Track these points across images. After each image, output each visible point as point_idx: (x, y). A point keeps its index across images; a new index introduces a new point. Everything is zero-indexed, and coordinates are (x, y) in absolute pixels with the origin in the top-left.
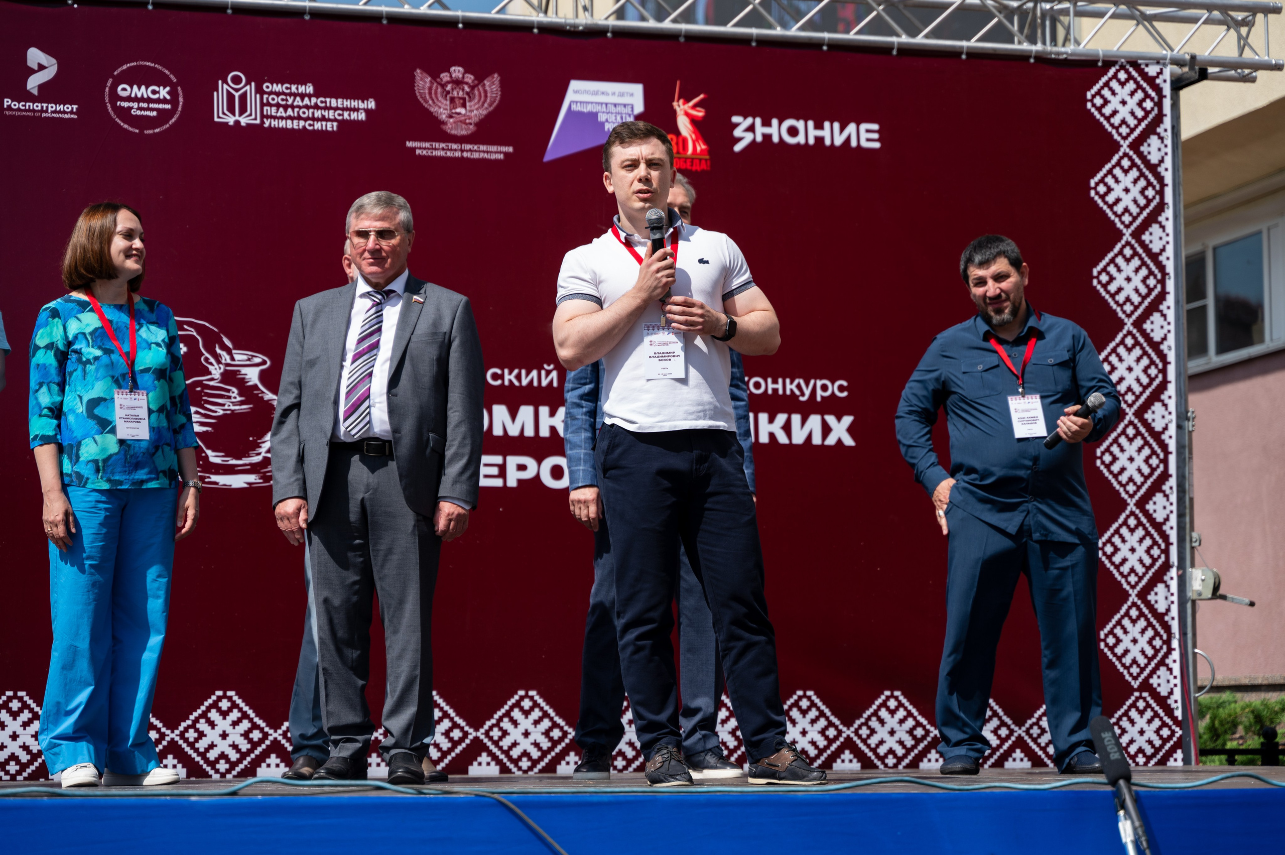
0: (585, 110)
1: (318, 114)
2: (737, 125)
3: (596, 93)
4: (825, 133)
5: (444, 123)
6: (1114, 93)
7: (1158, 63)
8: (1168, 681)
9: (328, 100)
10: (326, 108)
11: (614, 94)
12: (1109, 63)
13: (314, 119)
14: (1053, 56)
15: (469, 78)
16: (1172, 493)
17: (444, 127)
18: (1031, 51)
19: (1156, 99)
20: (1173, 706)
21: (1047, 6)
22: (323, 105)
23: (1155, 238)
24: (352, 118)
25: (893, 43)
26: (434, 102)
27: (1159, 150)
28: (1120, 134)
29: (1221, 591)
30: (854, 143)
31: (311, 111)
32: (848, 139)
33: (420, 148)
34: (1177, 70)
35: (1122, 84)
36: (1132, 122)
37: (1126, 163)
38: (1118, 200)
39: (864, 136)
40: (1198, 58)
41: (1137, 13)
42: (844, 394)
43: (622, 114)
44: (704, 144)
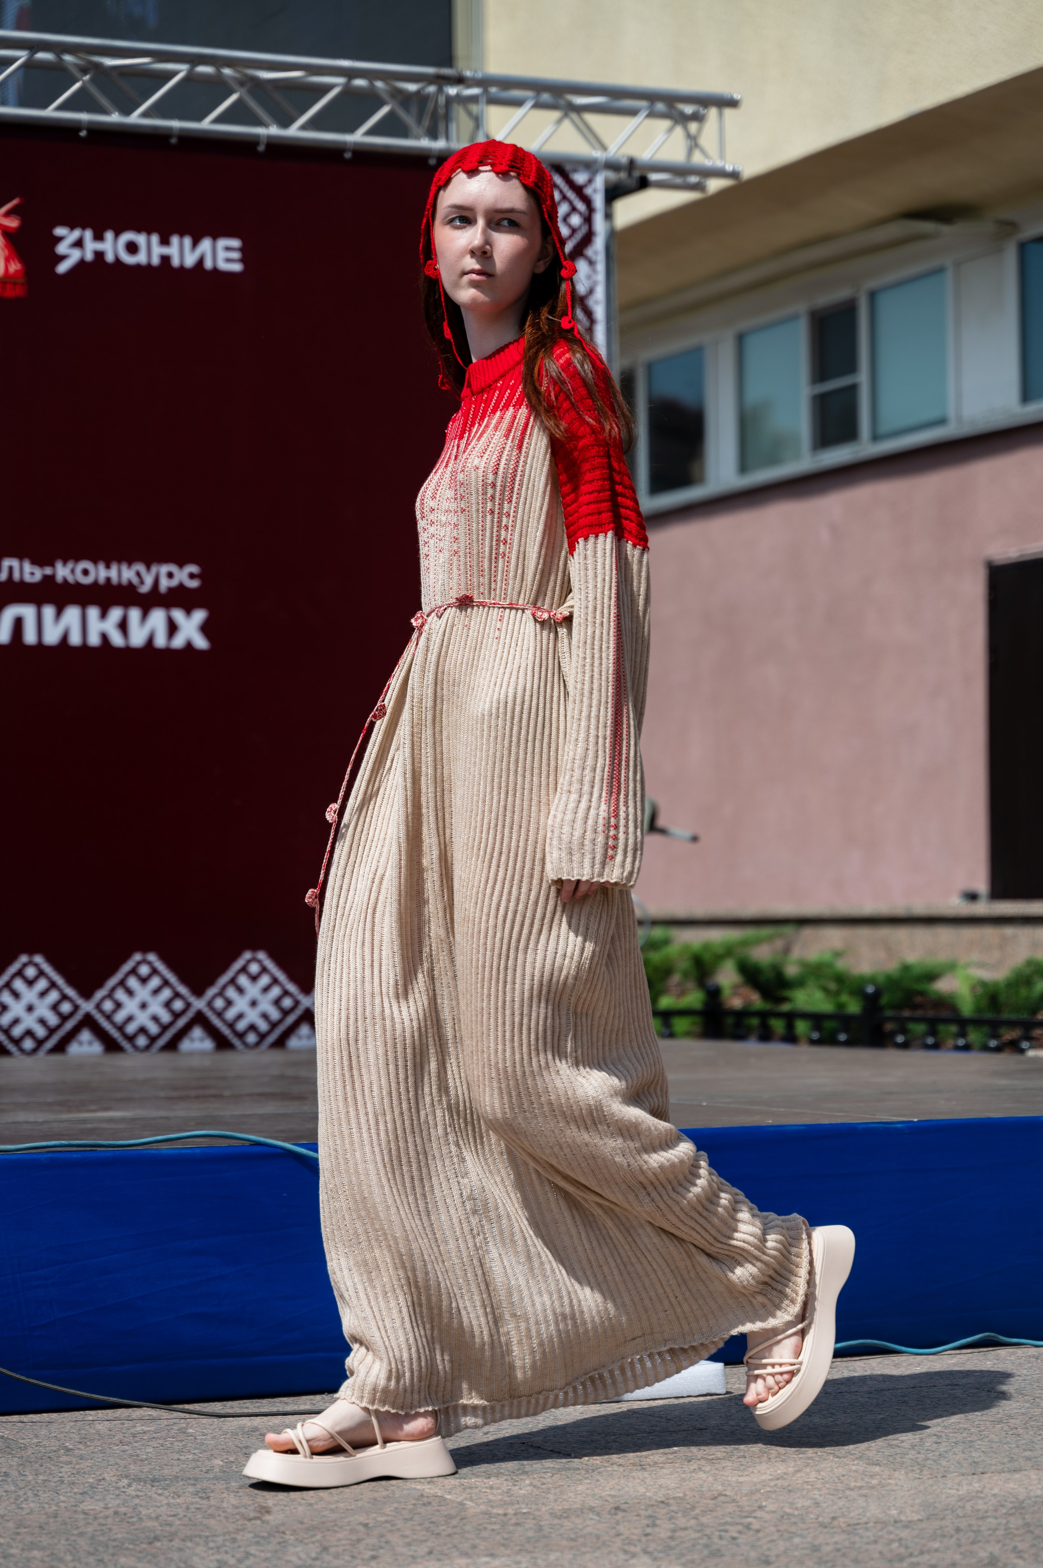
2: (60, 239)
4: (173, 251)
7: (588, 167)
18: (431, 148)
19: (585, 213)
25: (258, 136)
27: (589, 277)
29: (661, 823)
30: (208, 265)
32: (202, 259)
34: (612, 175)
39: (222, 255)
40: (637, 162)
41: (562, 102)
42: (195, 584)
44: (19, 262)
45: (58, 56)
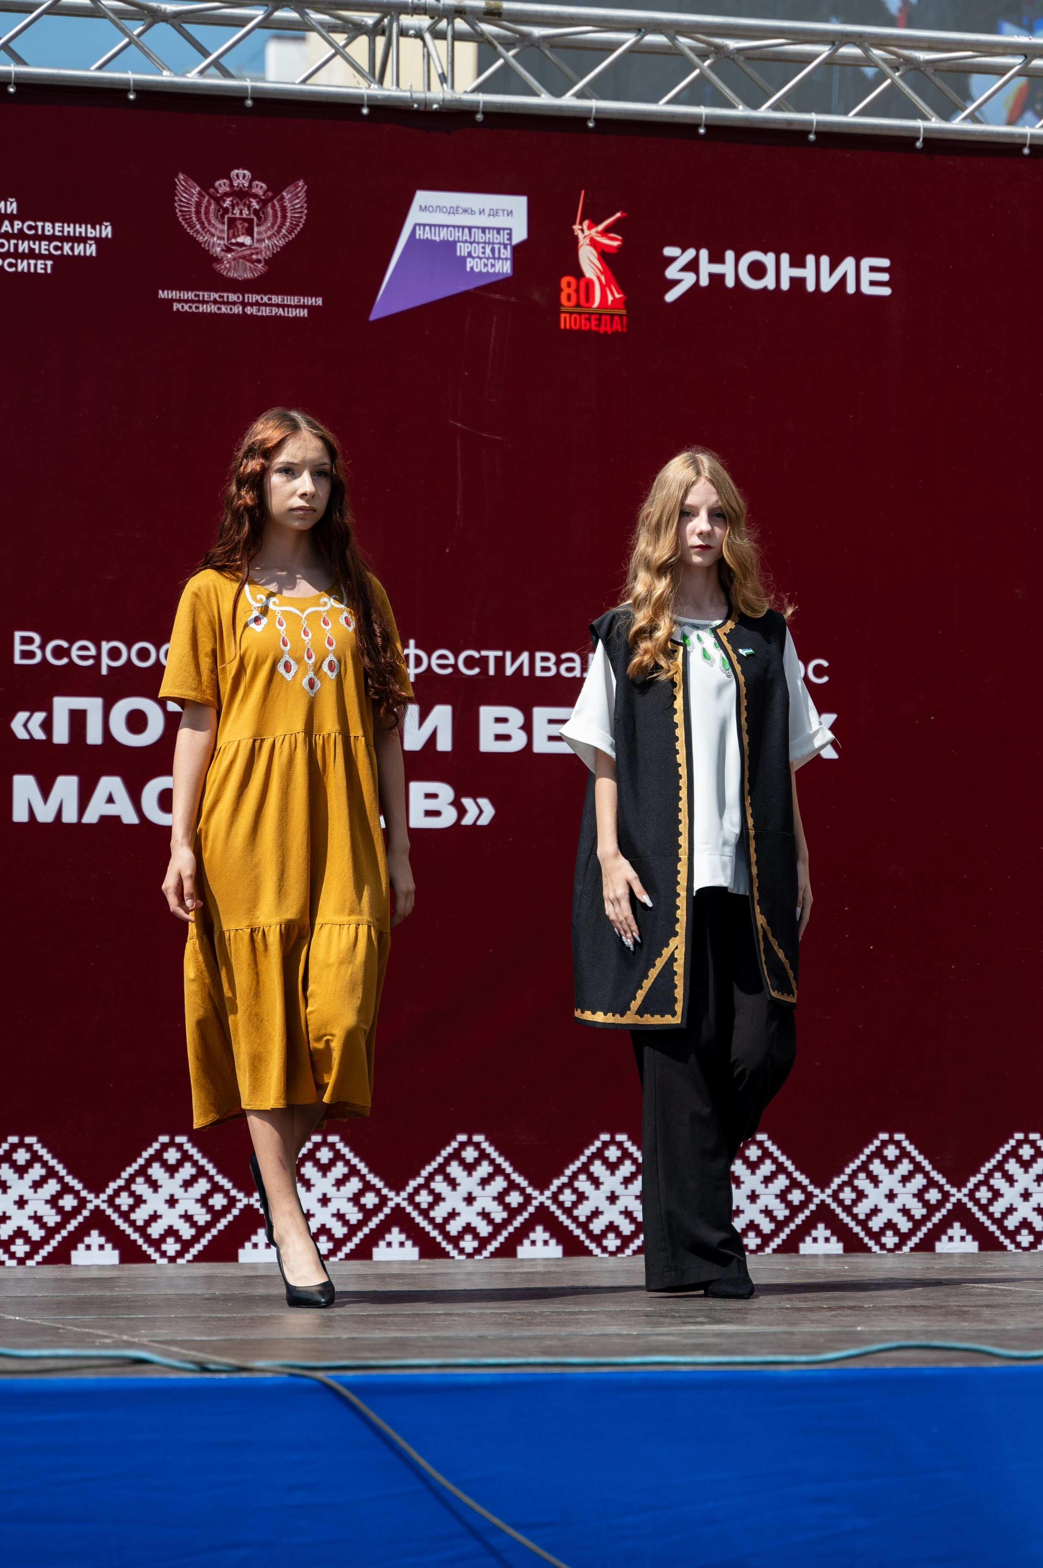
0: (437, 239)
1: (23, 247)
2: (671, 261)
3: (454, 211)
4: (808, 273)
5: (218, 260)
9: (40, 224)
10: (37, 238)
11: (482, 212)
13: (17, 255)
15: (260, 187)
17: (217, 266)
22: (33, 232)
24: (76, 253)
26: (203, 228)
30: (851, 289)
31: (13, 242)
32: (843, 282)
33: (179, 301)
39: (867, 276)
42: (825, 679)
43: (493, 243)
44: (619, 293)
45: (672, 39)
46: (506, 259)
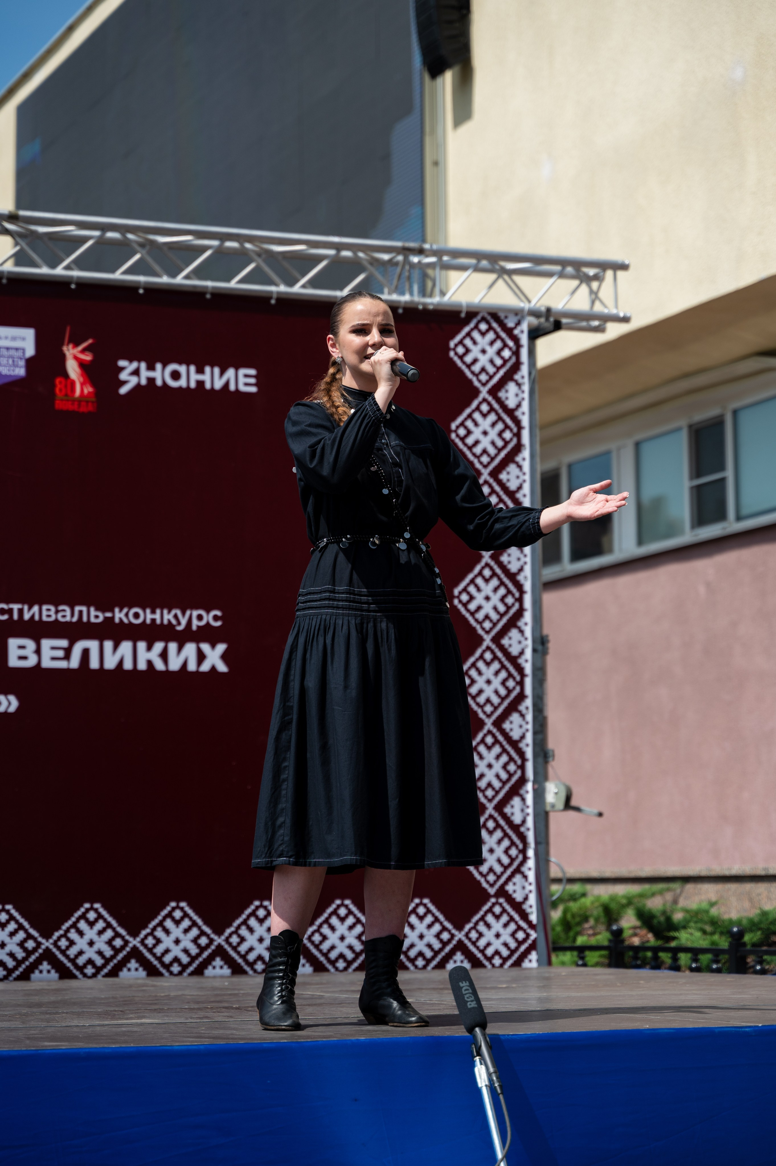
2: (122, 369)
4: (206, 377)
6: (475, 343)
7: (516, 314)
8: (524, 888)
11: (6, 338)
12: (471, 315)
14: (421, 307)
16: (528, 713)
18: (399, 302)
19: (514, 348)
20: (528, 910)
21: (415, 259)
23: (512, 477)
25: (271, 292)
27: (517, 395)
28: (480, 381)
29: (574, 802)
30: (232, 387)
32: (227, 384)
34: (534, 321)
35: (483, 334)
36: (491, 370)
37: (485, 408)
38: (477, 442)
39: (242, 380)
40: (553, 311)
41: (497, 267)
42: (218, 624)
43: (14, 358)
44: (91, 386)
45: (123, 235)
46: (21, 367)
